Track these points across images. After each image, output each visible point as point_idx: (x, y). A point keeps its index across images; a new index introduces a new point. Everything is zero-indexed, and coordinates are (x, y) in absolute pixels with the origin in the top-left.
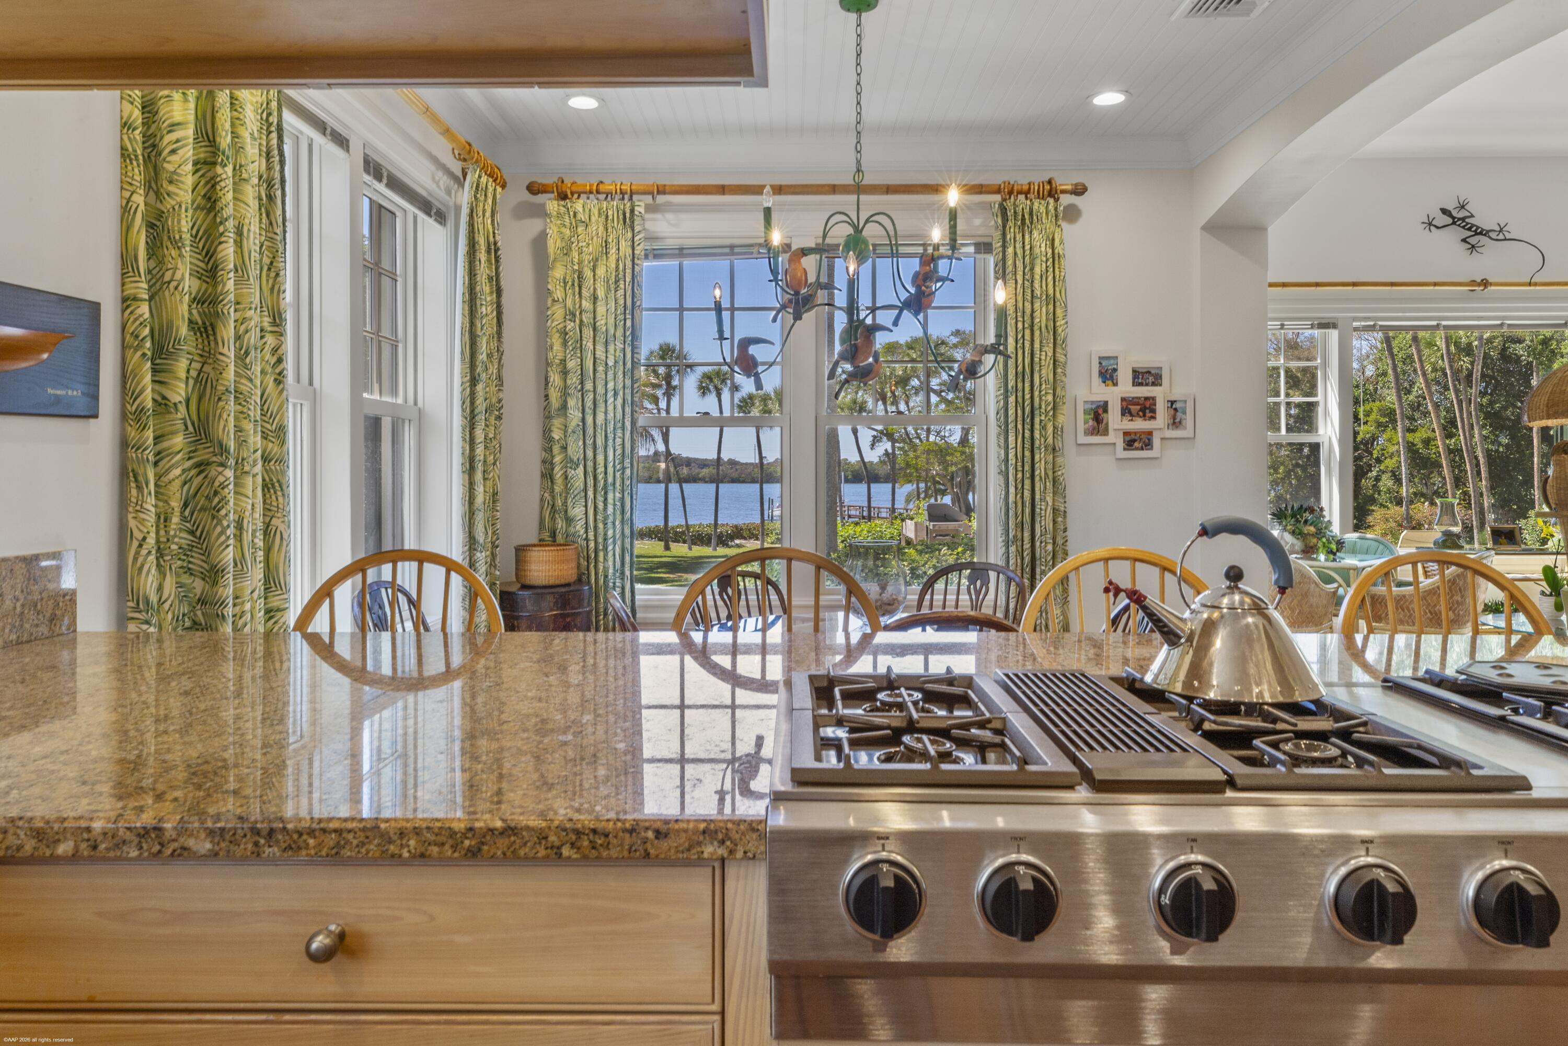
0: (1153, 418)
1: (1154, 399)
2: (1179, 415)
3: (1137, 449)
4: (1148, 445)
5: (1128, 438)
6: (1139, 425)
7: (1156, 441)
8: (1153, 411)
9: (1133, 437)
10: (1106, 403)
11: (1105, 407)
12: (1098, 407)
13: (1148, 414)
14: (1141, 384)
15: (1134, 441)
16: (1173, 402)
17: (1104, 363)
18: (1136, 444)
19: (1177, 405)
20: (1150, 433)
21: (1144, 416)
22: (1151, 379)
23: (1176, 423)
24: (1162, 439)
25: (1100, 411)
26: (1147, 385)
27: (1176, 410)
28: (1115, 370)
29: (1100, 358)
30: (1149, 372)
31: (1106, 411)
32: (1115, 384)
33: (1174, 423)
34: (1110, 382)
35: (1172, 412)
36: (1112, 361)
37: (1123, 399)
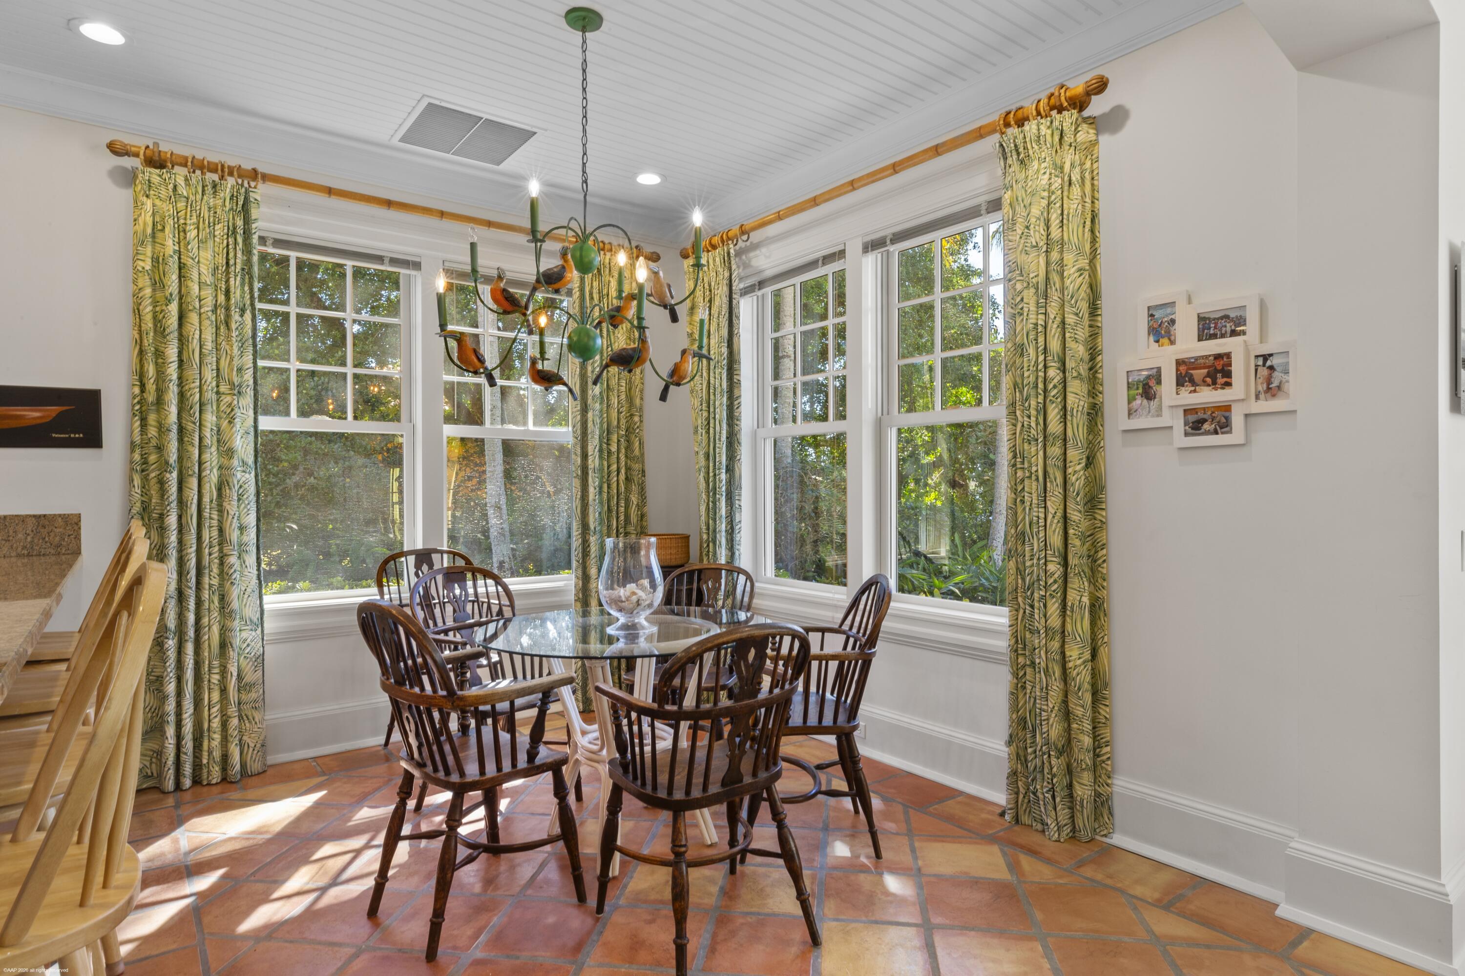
0: (1229, 384)
1: (1228, 355)
2: (1277, 376)
3: (1207, 433)
4: (1224, 426)
5: (1192, 418)
6: (1207, 396)
7: (1237, 420)
8: (1228, 374)
9: (1201, 415)
10: (1159, 369)
11: (1157, 376)
12: (1148, 377)
13: (1221, 380)
14: (1213, 336)
15: (1203, 421)
16: (1266, 357)
17: (1158, 314)
18: (1206, 426)
19: (1273, 361)
20: (1227, 408)
21: (1214, 383)
22: (1229, 327)
23: (1272, 390)
24: (1247, 416)
25: (1152, 383)
26: (1223, 336)
27: (1272, 368)
28: (1173, 322)
29: (1149, 308)
30: (1226, 317)
31: (1159, 382)
32: (1172, 343)
33: (1269, 389)
34: (1165, 341)
35: (1263, 372)
36: (1169, 310)
37: (1179, 363)
